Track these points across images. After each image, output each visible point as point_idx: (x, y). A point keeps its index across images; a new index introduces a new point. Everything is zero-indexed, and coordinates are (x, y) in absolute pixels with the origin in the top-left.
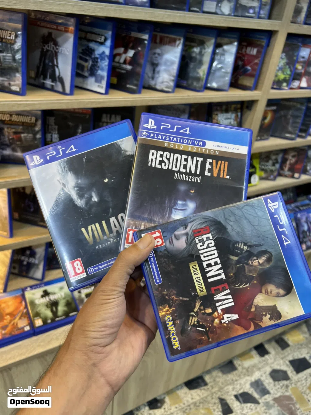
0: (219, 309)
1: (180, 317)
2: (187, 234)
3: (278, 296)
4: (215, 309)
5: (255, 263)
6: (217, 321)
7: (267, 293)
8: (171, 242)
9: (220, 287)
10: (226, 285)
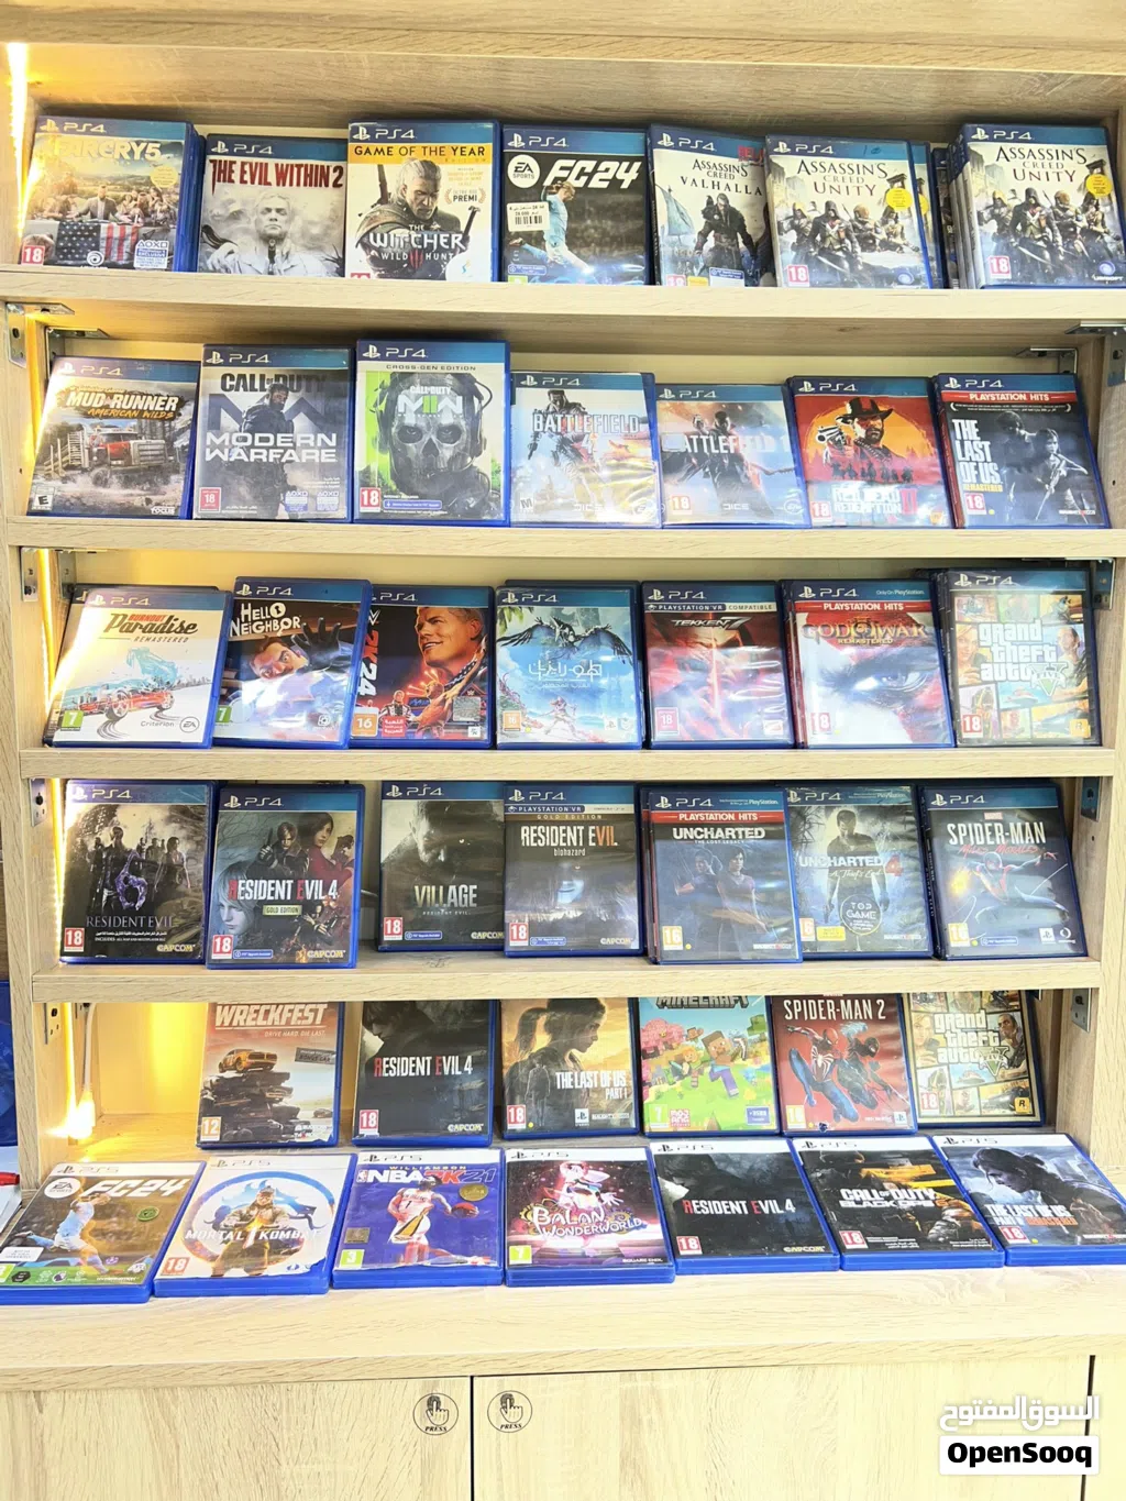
0: (321, 897)
1: (314, 942)
2: (230, 907)
3: (330, 831)
4: (320, 902)
5: (288, 843)
6: (332, 904)
7: (323, 842)
8: (232, 927)
9: (299, 889)
10: (300, 882)
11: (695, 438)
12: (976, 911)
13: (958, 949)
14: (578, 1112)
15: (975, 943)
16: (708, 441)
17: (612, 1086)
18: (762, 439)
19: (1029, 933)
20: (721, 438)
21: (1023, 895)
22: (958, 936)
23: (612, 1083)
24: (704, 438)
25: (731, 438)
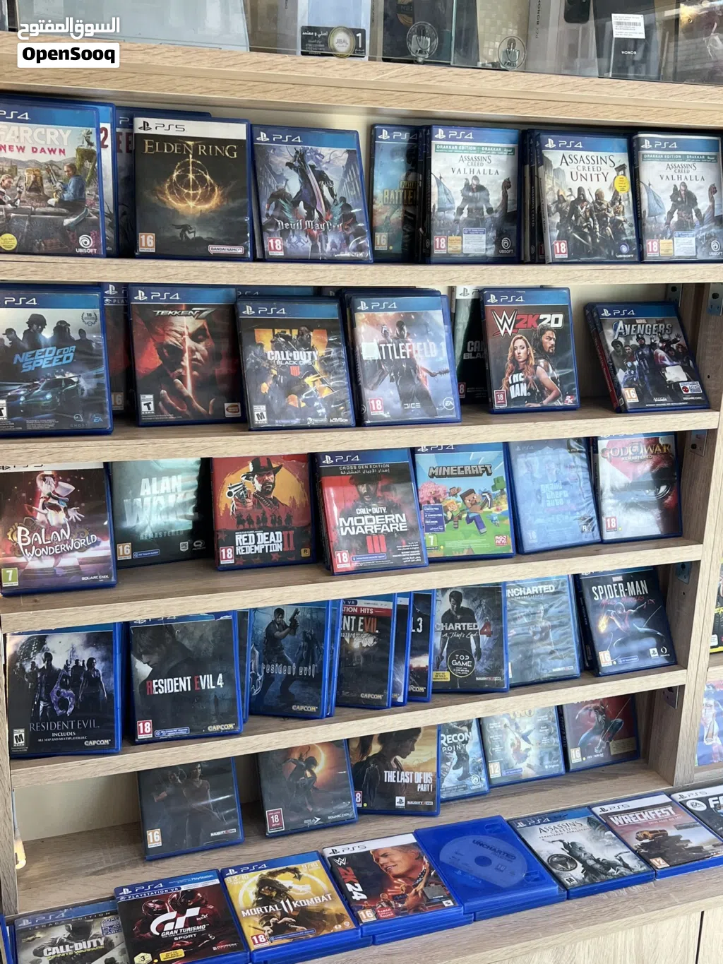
11: (383, 346)
12: (613, 643)
13: (606, 667)
14: (398, 799)
15: (615, 663)
16: (392, 347)
17: (422, 783)
18: (428, 345)
19: (644, 654)
20: (401, 345)
21: (639, 629)
22: (605, 659)
23: (422, 780)
24: (389, 345)
25: (407, 345)
